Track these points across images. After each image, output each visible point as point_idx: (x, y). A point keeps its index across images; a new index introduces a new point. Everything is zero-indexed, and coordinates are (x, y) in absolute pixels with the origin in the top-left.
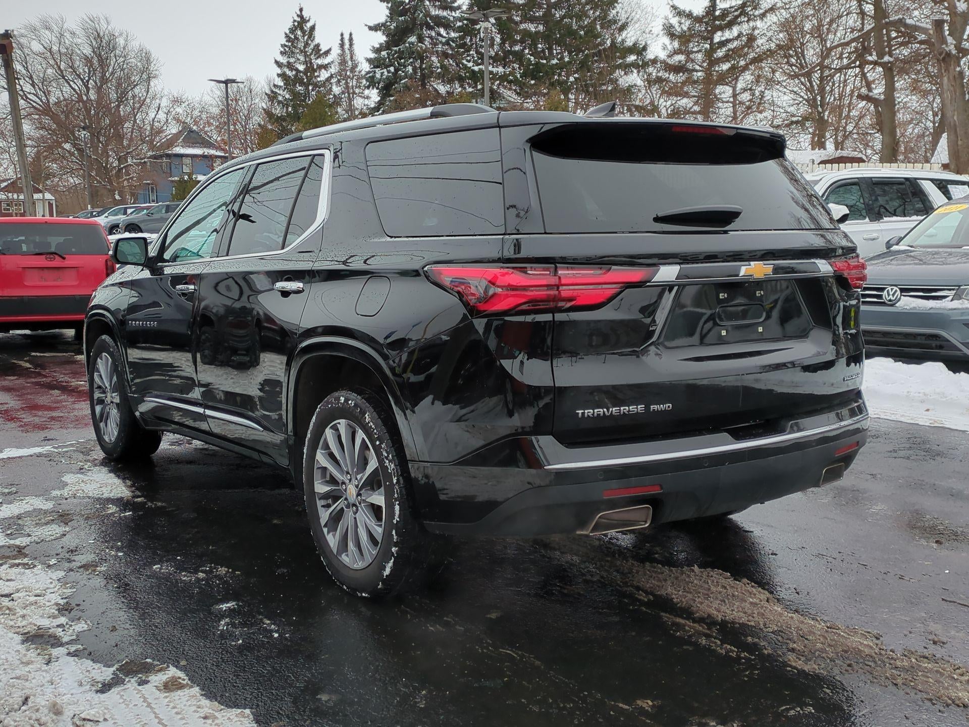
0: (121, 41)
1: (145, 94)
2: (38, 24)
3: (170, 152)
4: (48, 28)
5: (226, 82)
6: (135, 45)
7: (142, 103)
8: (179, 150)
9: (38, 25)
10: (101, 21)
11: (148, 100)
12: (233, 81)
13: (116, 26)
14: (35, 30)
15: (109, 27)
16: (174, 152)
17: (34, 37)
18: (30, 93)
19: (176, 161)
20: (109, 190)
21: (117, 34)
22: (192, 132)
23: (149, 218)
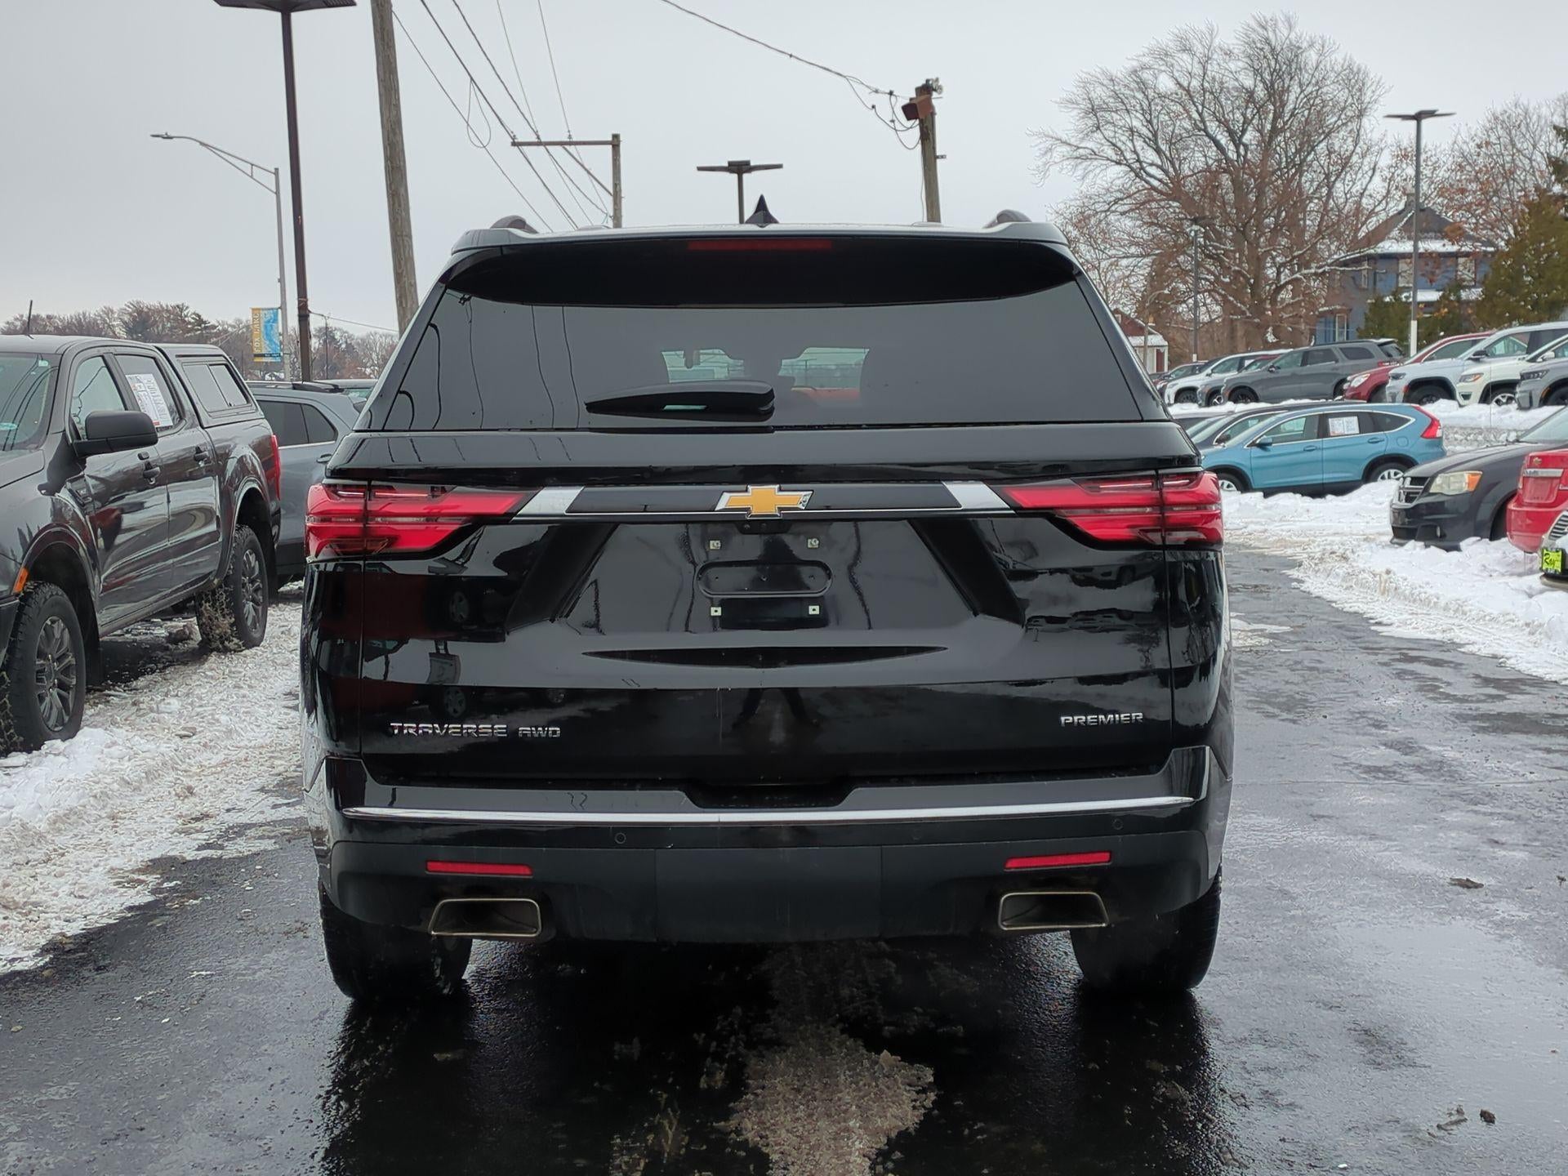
0: (1311, 57)
1: (1351, 148)
2: (1171, 44)
3: (1372, 251)
4: (1187, 49)
5: (1418, 117)
6: (1337, 59)
7: (1346, 163)
8: (1388, 246)
9: (1172, 46)
10: (1280, 25)
11: (1355, 158)
12: (1431, 114)
13: (1306, 29)
14: (1166, 55)
15: (1293, 36)
16: (1379, 251)
17: (1163, 68)
18: (1151, 164)
19: (1382, 267)
20: (1258, 326)
21: (1305, 45)
22: (1423, 210)
23: (1273, 375)
